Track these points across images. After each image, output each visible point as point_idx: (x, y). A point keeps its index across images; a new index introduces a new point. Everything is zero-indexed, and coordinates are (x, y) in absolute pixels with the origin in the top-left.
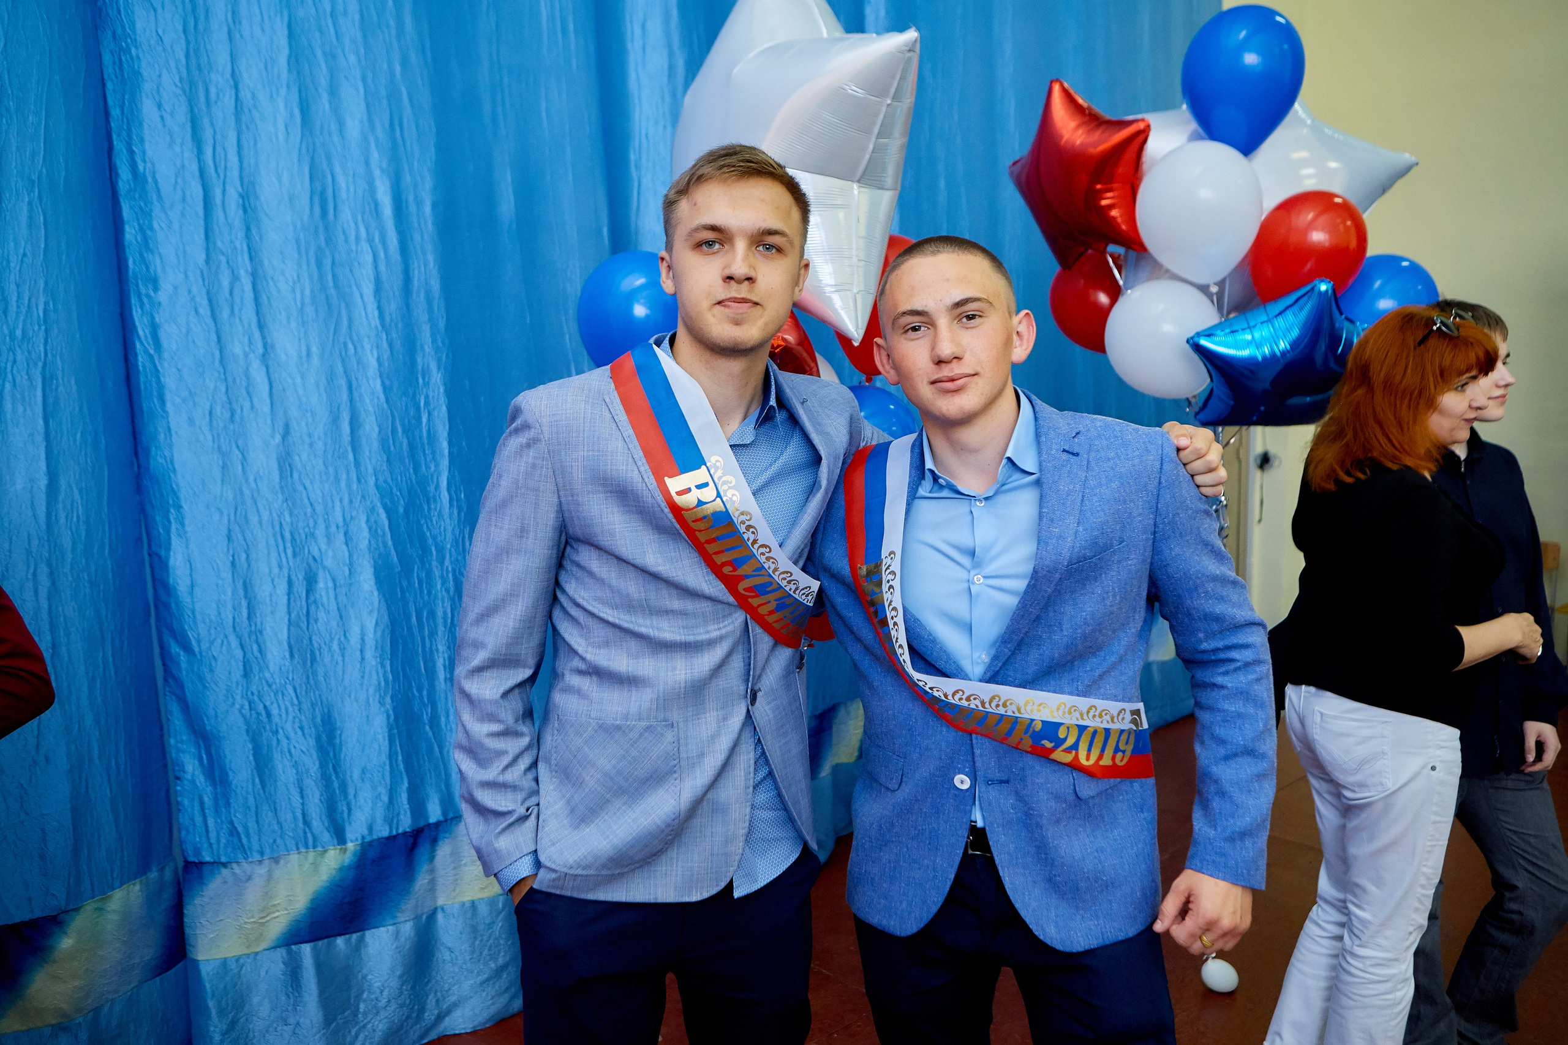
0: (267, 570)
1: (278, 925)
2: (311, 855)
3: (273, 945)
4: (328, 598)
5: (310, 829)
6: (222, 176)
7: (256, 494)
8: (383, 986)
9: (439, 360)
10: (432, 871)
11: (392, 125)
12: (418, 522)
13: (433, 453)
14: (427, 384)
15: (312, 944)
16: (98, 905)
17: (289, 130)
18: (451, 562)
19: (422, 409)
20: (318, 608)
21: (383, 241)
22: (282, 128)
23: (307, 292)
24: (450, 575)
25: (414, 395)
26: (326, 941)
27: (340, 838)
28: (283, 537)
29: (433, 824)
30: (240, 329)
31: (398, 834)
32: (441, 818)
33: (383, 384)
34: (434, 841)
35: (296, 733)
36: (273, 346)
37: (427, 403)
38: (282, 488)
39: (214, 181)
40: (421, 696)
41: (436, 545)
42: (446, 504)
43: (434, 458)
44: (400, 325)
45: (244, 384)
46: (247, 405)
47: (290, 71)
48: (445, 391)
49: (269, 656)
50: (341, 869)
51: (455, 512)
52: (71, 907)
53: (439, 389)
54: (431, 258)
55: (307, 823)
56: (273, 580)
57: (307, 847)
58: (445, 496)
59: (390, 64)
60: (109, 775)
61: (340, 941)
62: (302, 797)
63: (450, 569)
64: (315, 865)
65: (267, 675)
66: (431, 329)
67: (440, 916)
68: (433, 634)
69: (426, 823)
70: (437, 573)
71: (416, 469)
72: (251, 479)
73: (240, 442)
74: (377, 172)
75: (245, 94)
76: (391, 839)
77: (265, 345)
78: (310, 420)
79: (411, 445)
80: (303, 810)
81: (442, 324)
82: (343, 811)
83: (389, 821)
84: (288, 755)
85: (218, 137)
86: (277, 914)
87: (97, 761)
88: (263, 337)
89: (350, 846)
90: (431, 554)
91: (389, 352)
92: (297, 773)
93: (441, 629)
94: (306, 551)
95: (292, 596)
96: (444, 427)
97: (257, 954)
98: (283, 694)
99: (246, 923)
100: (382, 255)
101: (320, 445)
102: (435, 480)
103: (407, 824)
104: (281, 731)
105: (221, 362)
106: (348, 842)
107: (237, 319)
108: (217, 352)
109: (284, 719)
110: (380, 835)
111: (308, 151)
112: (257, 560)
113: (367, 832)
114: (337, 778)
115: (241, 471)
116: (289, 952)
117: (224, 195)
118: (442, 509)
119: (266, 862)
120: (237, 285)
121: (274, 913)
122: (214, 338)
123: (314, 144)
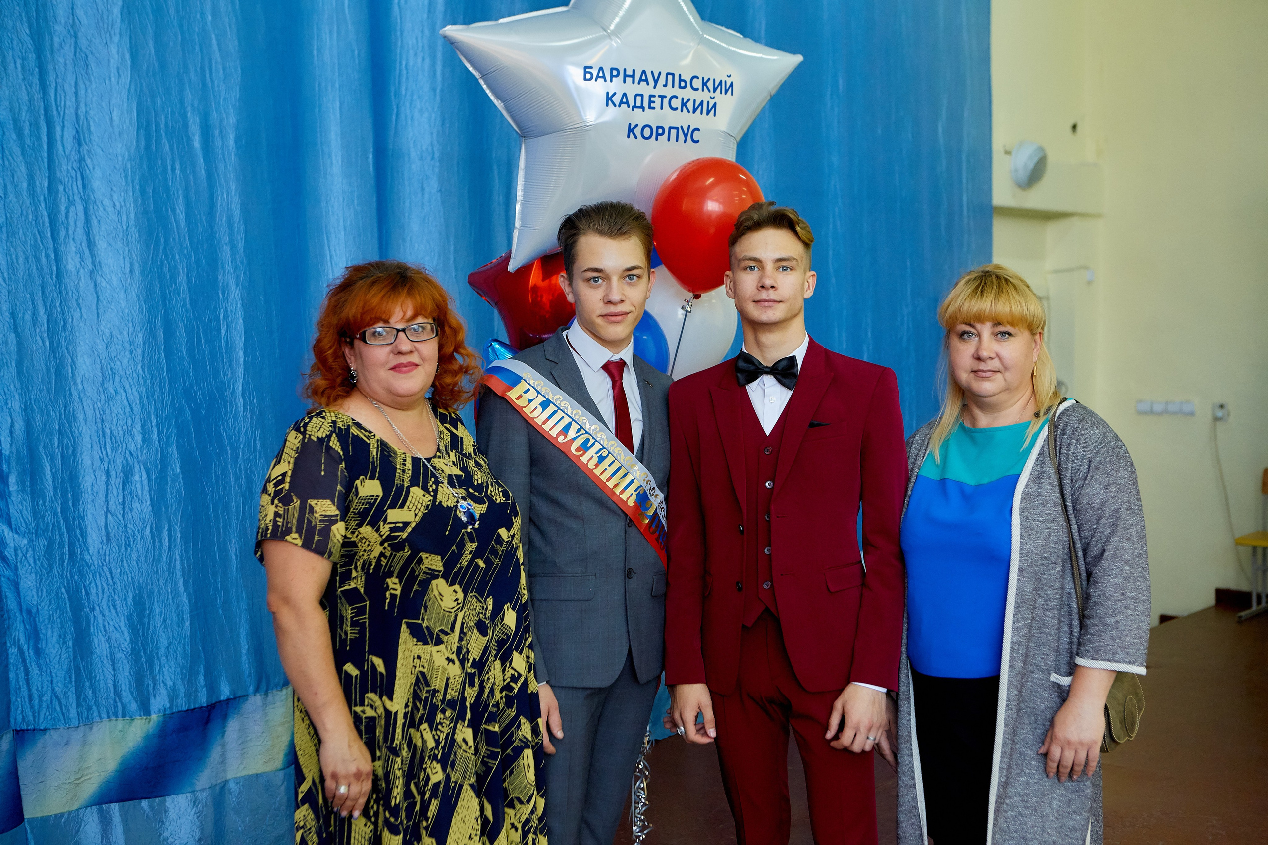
0: (89, 462)
1: (91, 786)
2: (120, 724)
3: (86, 804)
4: (142, 489)
5: (120, 699)
6: (62, 114)
7: (82, 395)
9: (238, 277)
10: (224, 745)
11: (202, 69)
12: (217, 423)
13: (231, 362)
14: (226, 299)
15: (121, 804)
17: (121, 73)
18: (244, 461)
19: (222, 322)
20: (133, 498)
21: (194, 171)
22: (114, 71)
23: (132, 215)
25: (215, 308)
26: (132, 802)
27: (145, 710)
28: (103, 433)
29: (224, 701)
30: (74, 249)
31: (195, 709)
32: (232, 697)
34: (225, 718)
35: (110, 611)
36: (99, 263)
37: (226, 316)
39: (56, 118)
40: (216, 581)
41: (231, 445)
42: (241, 408)
43: (231, 367)
45: (75, 297)
46: (77, 315)
47: (122, 20)
48: (242, 305)
49: (89, 540)
50: (147, 738)
51: (249, 416)
53: (237, 304)
54: (233, 186)
55: (118, 694)
56: (94, 472)
57: (117, 717)
58: (240, 401)
59: (202, 14)
61: (144, 803)
62: (114, 670)
63: (242, 467)
64: (123, 732)
65: (87, 557)
66: (231, 249)
67: (231, 787)
68: (227, 525)
69: (218, 700)
70: (231, 470)
71: (216, 375)
72: (79, 381)
73: (70, 348)
74: (190, 110)
75: (83, 42)
76: (190, 712)
77: (93, 263)
79: (212, 353)
80: (115, 681)
81: (241, 245)
82: (148, 685)
83: (188, 697)
84: (102, 630)
85: (60, 80)
86: (90, 776)
88: (93, 256)
89: (154, 717)
90: (227, 453)
92: (110, 647)
93: (234, 522)
94: (124, 447)
95: (110, 487)
96: (241, 338)
98: (100, 574)
99: (65, 781)
102: (232, 386)
103: (203, 700)
104: (97, 608)
105: (57, 277)
106: (152, 712)
107: (71, 239)
108: (55, 268)
109: (100, 598)
110: (180, 709)
111: (136, 90)
112: (81, 454)
113: (168, 705)
114: (145, 653)
115: (70, 374)
116: (100, 811)
117: (63, 130)
118: (237, 412)
119: (82, 728)
120: (72, 209)
121: (87, 775)
122: (53, 256)
123: (141, 84)
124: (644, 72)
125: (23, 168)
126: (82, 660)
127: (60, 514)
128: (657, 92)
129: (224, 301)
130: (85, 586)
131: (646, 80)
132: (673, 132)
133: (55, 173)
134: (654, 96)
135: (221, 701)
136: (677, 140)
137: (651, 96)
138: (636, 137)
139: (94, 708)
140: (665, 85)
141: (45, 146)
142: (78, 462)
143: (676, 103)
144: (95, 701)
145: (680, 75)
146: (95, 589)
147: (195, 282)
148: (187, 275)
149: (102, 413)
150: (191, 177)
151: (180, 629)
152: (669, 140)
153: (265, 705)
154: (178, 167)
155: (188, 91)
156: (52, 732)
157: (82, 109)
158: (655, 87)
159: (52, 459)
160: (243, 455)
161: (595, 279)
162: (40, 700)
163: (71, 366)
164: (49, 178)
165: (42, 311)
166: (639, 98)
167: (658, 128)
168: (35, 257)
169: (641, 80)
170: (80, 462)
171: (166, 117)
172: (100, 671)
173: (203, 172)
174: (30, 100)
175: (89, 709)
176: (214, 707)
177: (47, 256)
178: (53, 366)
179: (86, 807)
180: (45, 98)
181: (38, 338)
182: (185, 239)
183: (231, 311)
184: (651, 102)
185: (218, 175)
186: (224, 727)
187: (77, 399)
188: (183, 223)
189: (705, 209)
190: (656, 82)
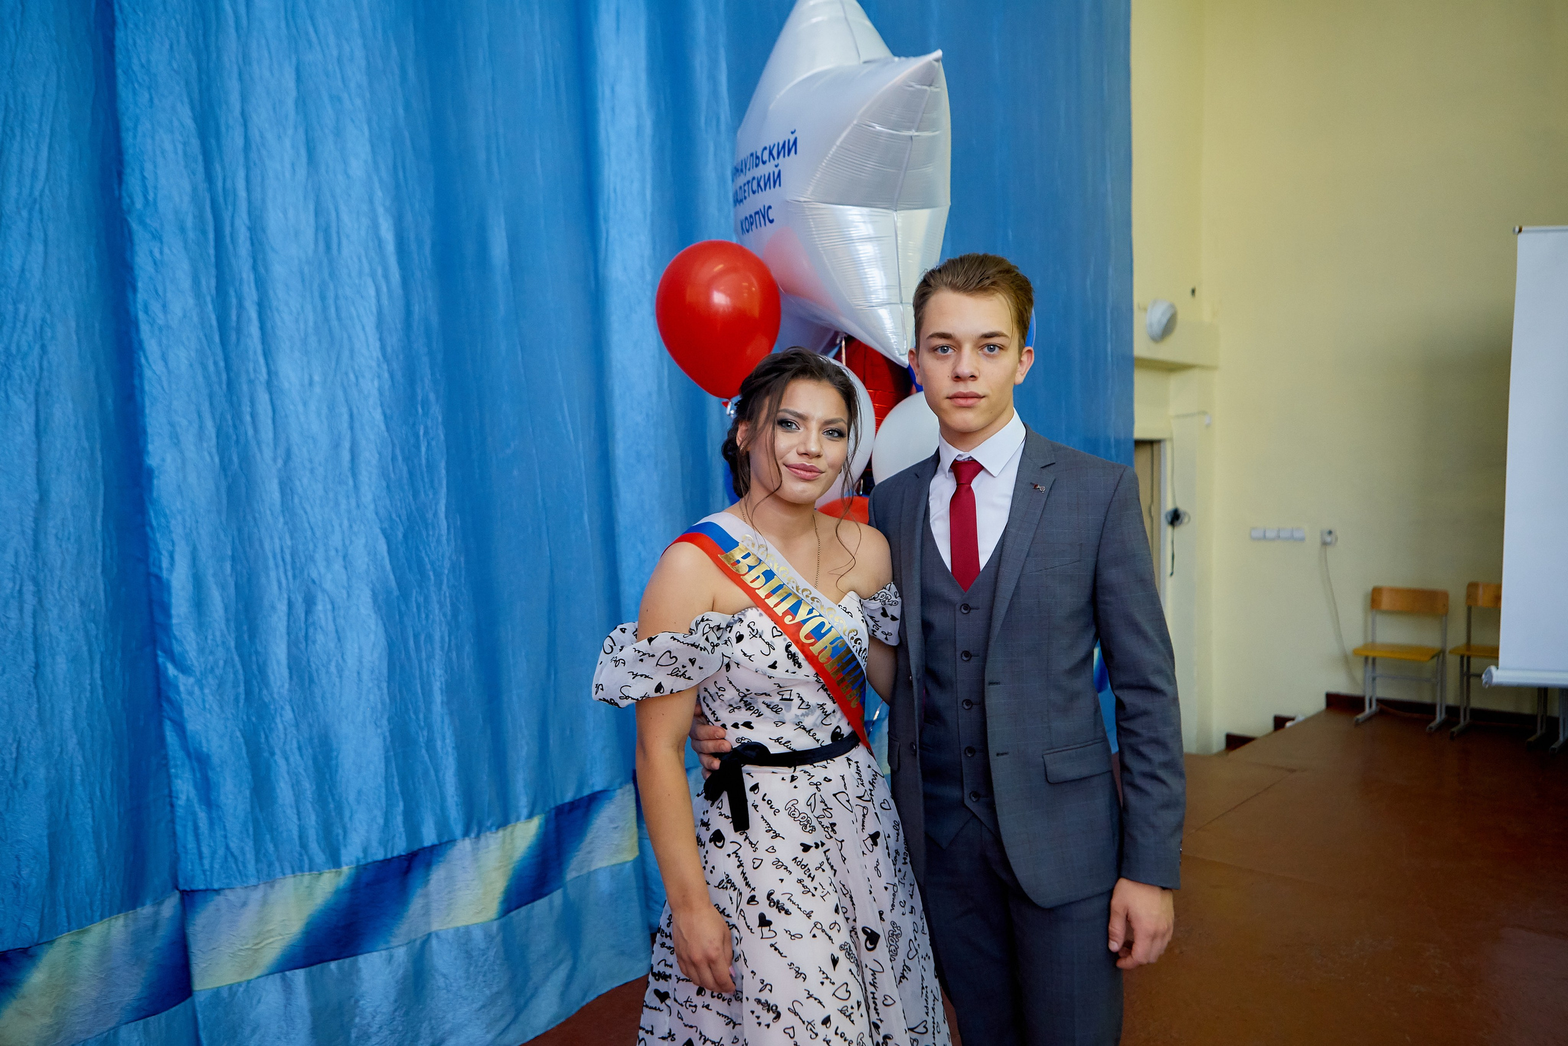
1: (273, 950)
2: (307, 878)
3: (267, 972)
4: (327, 619)
5: (307, 852)
8: (375, 1011)
9: (438, 392)
10: (426, 896)
11: (395, 166)
12: (417, 548)
13: (432, 481)
14: (426, 414)
15: (307, 969)
16: (75, 938)
17: (296, 169)
18: (448, 587)
19: (421, 438)
20: (316, 629)
21: (386, 277)
22: (288, 166)
23: (311, 324)
24: (448, 600)
25: (414, 424)
26: (319, 966)
27: (335, 862)
28: (283, 560)
29: (428, 847)
31: (393, 858)
32: (436, 842)
33: (384, 414)
34: (429, 865)
36: (276, 374)
37: (426, 433)
38: (283, 511)
39: (224, 211)
40: (418, 718)
41: (434, 571)
42: (444, 532)
43: (432, 487)
44: (401, 357)
46: (251, 431)
47: (297, 113)
48: (444, 422)
49: (270, 679)
50: (337, 892)
51: (453, 537)
52: (45, 939)
53: (438, 420)
54: (430, 294)
55: (304, 846)
57: (303, 871)
58: (444, 524)
59: (394, 108)
60: (91, 801)
61: (333, 965)
62: (299, 819)
63: (447, 594)
64: (310, 888)
65: (266, 696)
66: (430, 361)
67: (434, 942)
68: (430, 657)
69: (420, 847)
70: (434, 598)
71: (416, 495)
74: (380, 210)
75: (254, 134)
76: (386, 862)
77: (269, 373)
78: (312, 446)
79: (411, 474)
80: (300, 832)
81: (440, 356)
82: (338, 833)
83: (384, 843)
85: (228, 172)
86: (271, 940)
87: (80, 788)
88: (267, 365)
89: (345, 869)
90: (429, 579)
91: (390, 383)
92: (295, 794)
94: (306, 574)
95: (291, 617)
96: (443, 456)
97: (249, 982)
99: (240, 950)
100: (384, 289)
101: (320, 471)
102: (434, 507)
103: (401, 847)
104: (279, 752)
105: (228, 386)
106: (343, 864)
109: (282, 740)
110: (375, 859)
113: (361, 856)
114: (334, 799)
116: (282, 979)
118: (440, 535)
119: (262, 887)
120: (245, 315)
121: (267, 939)
122: (222, 364)
125: (186, 266)
126: (262, 810)
127: (234, 650)
130: (264, 729)
133: (224, 273)
135: (423, 848)
139: (277, 864)
141: (212, 243)
144: (278, 855)
146: (276, 731)
153: (475, 850)
156: (228, 892)
160: (448, 580)
161: (944, 349)
164: (217, 277)
165: (209, 426)
168: (202, 365)
172: (283, 822)
174: (193, 190)
175: (270, 865)
176: (415, 855)
177: (216, 363)
178: (224, 487)
179: (269, 974)
180: (211, 190)
181: (206, 454)
183: (432, 427)
186: (428, 875)
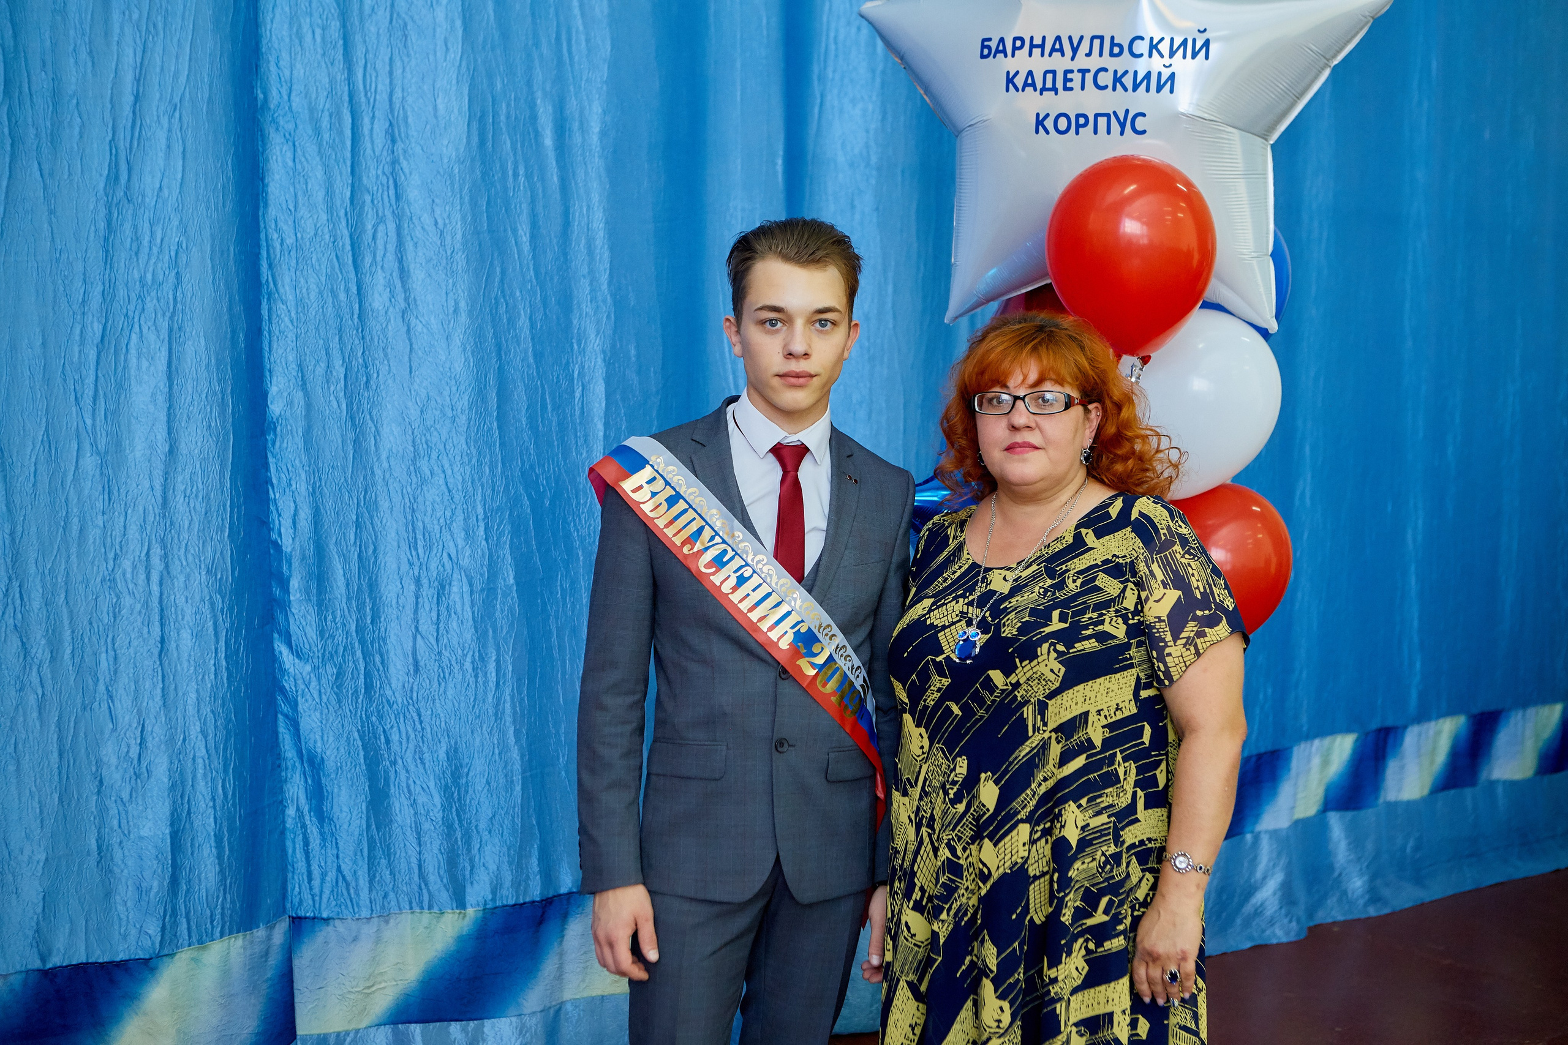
0: (394, 566)
1: (386, 997)
2: (426, 917)
3: (378, 1022)
4: (463, 603)
5: (426, 885)
6: (372, 100)
7: (387, 476)
10: (561, 955)
15: (424, 1025)
17: (449, 45)
20: (450, 616)
22: (440, 43)
23: (459, 236)
26: (437, 1024)
27: (459, 901)
29: (564, 895)
30: (381, 280)
31: (524, 903)
32: (573, 891)
34: (565, 917)
35: (417, 766)
36: (414, 300)
39: (363, 107)
45: (382, 344)
46: (384, 369)
49: (392, 669)
50: (460, 939)
52: (164, 952)
55: (423, 877)
56: (401, 579)
57: (422, 907)
61: (455, 1028)
62: (420, 844)
64: (430, 930)
65: (389, 693)
72: (384, 457)
73: (375, 413)
76: (516, 908)
77: (406, 299)
80: (420, 860)
82: (463, 867)
84: (406, 790)
85: (370, 56)
86: (383, 985)
88: (406, 290)
89: (470, 911)
91: (542, 311)
92: (416, 813)
94: (441, 547)
95: (420, 599)
97: (359, 1030)
98: (404, 716)
99: (350, 992)
103: (535, 892)
104: (400, 761)
105: (359, 317)
106: (468, 905)
107: (379, 267)
108: (357, 306)
109: (404, 748)
110: (505, 903)
111: (468, 69)
112: (385, 554)
113: (490, 897)
114: (461, 825)
115: (373, 448)
116: (395, 1033)
117: (372, 123)
119: (375, 920)
120: (381, 228)
121: (380, 983)
122: (354, 290)
123: (476, 60)
124: (1058, 38)
125: (319, 173)
126: (378, 829)
127: (354, 634)
128: (1076, 65)
129: (580, 353)
130: (384, 731)
131: (1061, 51)
132: (1102, 121)
133: (360, 179)
134: (1072, 71)
135: (560, 895)
136: (1109, 132)
137: (1066, 72)
138: (1047, 132)
140: (1089, 55)
141: (349, 143)
142: (380, 565)
143: (1105, 79)
144: (394, 885)
145: (1112, 38)
146: (398, 736)
147: (541, 326)
148: (530, 318)
149: (412, 501)
150: (539, 185)
151: (508, 795)
152: (1096, 132)
154: (522, 171)
155: (538, 69)
156: (337, 923)
157: (398, 94)
158: (1073, 59)
159: (345, 558)
161: (772, 322)
162: (323, 880)
163: (375, 437)
164: (353, 186)
165: (338, 363)
166: (1050, 76)
167: (1078, 116)
168: (332, 291)
169: (1053, 50)
170: (383, 564)
171: (508, 105)
172: (402, 845)
173: (555, 179)
174: (331, 82)
175: (386, 896)
176: (551, 903)
177: (347, 291)
178: (351, 435)
179: (379, 1025)
180: (350, 80)
181: (332, 398)
182: (528, 269)
183: (589, 367)
184: (1066, 80)
185: (576, 182)
186: (564, 928)
187: (380, 481)
188: (526, 248)
189: (1121, 231)
190: (1075, 50)
